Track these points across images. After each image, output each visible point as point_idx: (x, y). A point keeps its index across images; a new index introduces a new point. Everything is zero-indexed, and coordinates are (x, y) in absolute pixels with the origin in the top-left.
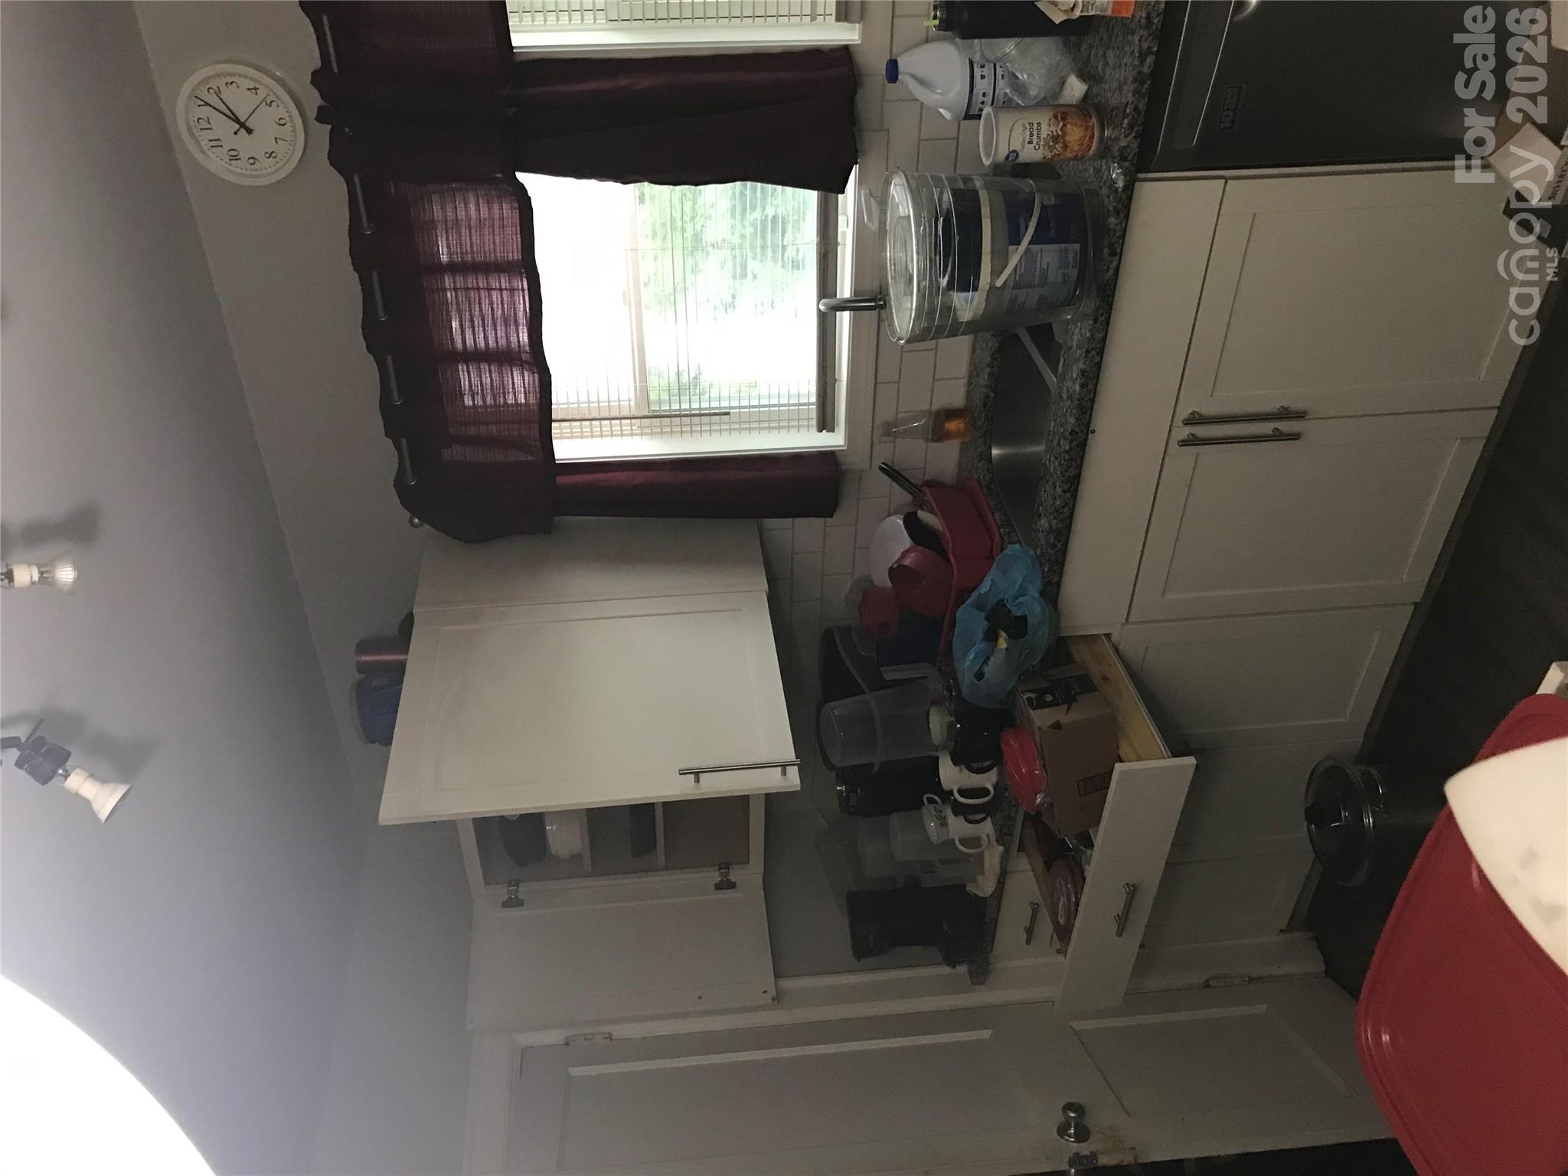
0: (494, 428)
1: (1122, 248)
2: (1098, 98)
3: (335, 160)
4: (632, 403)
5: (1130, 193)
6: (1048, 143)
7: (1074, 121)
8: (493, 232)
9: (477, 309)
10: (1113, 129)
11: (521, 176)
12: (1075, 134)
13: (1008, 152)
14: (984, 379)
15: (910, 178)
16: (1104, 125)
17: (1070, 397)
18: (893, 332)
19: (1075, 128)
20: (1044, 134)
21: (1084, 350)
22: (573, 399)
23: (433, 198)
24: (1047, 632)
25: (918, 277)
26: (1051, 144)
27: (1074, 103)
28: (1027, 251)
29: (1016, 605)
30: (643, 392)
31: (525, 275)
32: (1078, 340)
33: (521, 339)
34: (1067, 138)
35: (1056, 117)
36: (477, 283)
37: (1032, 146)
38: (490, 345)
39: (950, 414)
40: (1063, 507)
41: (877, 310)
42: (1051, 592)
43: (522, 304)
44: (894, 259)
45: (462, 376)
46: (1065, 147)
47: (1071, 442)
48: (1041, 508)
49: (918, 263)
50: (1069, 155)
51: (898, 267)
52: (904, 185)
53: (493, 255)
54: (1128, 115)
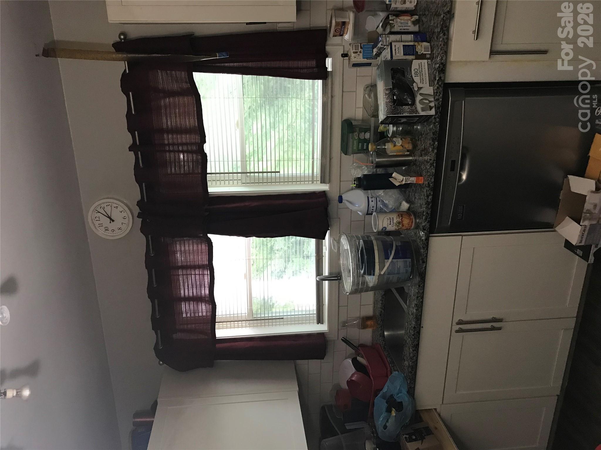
0: (193, 326)
1: (427, 260)
2: (414, 209)
3: (142, 230)
4: (246, 315)
5: (428, 241)
6: (397, 224)
7: (405, 217)
8: (198, 254)
9: (190, 282)
10: (420, 220)
11: (209, 235)
12: (406, 221)
13: (382, 228)
14: (379, 305)
15: (348, 237)
16: (416, 218)
17: (412, 314)
18: (344, 290)
19: (406, 219)
20: (395, 221)
21: (416, 297)
22: (224, 313)
23: (177, 243)
24: (411, 408)
25: (352, 271)
26: (398, 225)
27: (405, 210)
28: (392, 262)
29: (398, 397)
30: (251, 310)
31: (209, 269)
32: (414, 293)
33: (206, 292)
34: (403, 222)
35: (399, 216)
36: (191, 272)
37: (391, 225)
38: (194, 295)
39: (368, 318)
40: (414, 356)
41: (338, 280)
42: (411, 391)
43: (207, 279)
44: (343, 263)
45: (183, 306)
46: (403, 226)
47: (414, 331)
48: (405, 357)
49: (352, 266)
50: (404, 228)
51: (345, 266)
52: (346, 239)
53: (197, 262)
54: (424, 215)
